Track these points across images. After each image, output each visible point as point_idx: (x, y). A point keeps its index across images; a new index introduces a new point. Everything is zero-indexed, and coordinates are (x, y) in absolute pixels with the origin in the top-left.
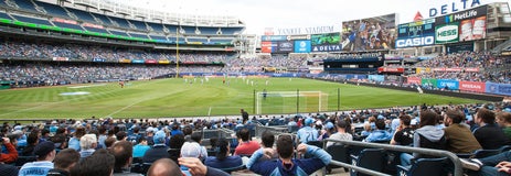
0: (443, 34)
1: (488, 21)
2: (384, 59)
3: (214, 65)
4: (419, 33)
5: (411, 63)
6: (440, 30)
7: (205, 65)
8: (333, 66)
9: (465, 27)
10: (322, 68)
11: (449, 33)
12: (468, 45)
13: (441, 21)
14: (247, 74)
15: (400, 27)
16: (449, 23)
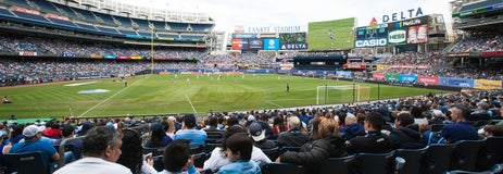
0: (394, 37)
1: (429, 29)
2: (347, 57)
3: (187, 61)
4: (374, 35)
5: (370, 61)
6: (391, 34)
7: (177, 61)
8: (302, 63)
9: (412, 32)
10: (292, 65)
11: (399, 36)
12: (413, 47)
13: (393, 27)
14: (222, 70)
15: (358, 29)
16: (399, 29)
